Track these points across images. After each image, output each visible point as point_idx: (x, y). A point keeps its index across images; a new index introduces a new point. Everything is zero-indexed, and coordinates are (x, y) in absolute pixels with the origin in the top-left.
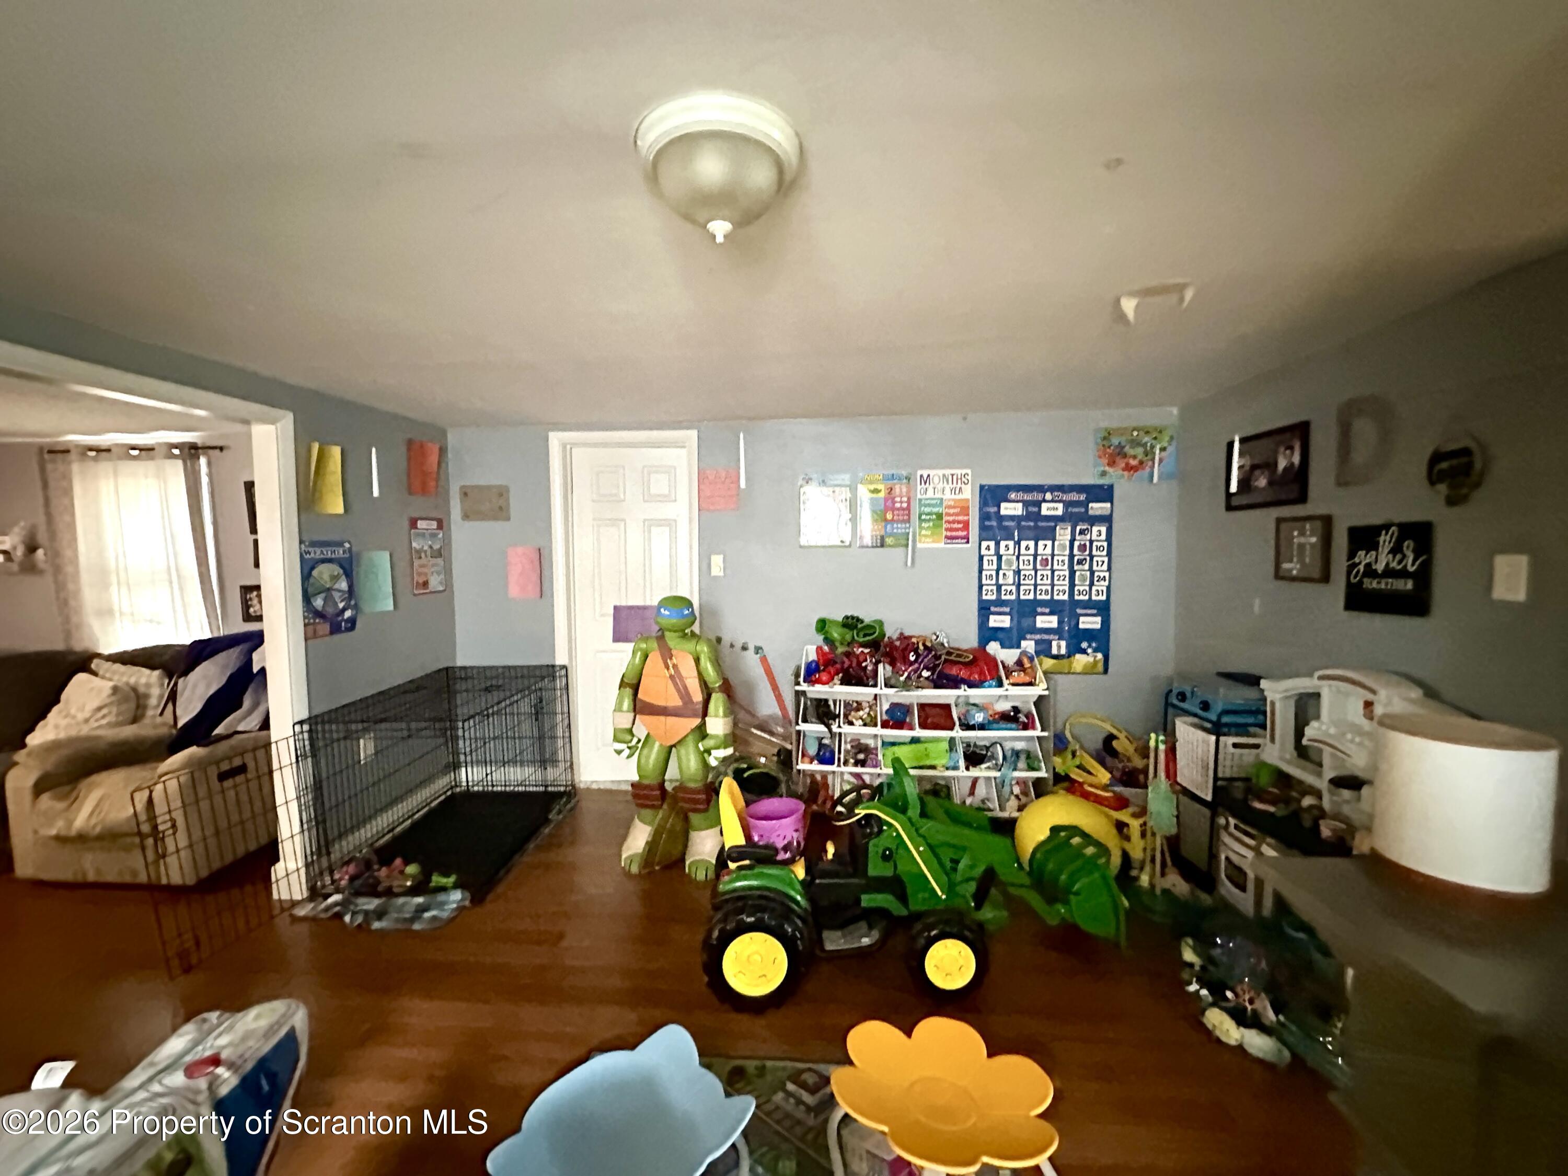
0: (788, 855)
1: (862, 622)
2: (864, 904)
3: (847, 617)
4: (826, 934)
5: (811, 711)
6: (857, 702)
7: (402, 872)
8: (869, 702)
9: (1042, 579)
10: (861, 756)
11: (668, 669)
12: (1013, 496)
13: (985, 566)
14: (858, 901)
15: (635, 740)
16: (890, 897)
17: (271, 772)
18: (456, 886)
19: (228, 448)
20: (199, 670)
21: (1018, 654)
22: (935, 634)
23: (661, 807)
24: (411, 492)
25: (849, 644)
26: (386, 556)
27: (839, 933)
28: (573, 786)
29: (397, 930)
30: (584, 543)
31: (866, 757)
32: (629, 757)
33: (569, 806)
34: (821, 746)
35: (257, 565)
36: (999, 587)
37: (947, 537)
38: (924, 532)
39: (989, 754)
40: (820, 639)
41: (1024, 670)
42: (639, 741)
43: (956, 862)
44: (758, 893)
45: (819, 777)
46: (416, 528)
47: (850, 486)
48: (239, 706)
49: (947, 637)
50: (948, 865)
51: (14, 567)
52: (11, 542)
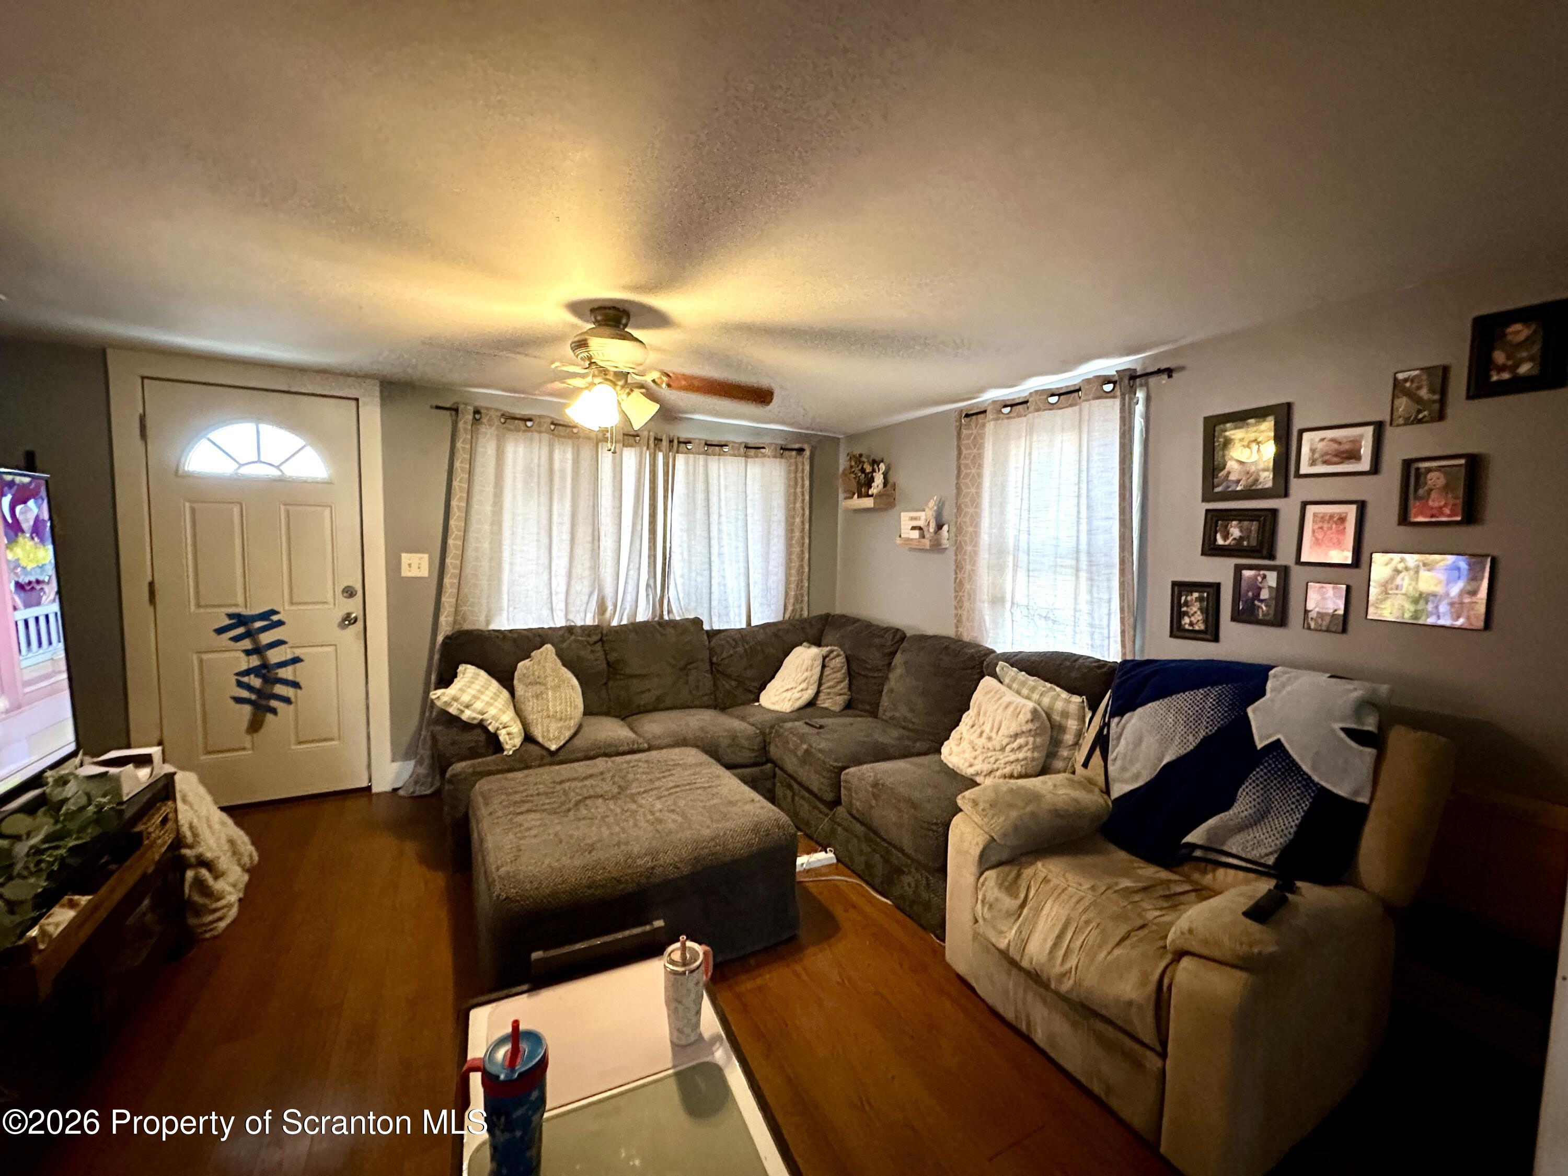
19: (1180, 368)
20: (1141, 711)
51: (927, 543)
52: (925, 517)
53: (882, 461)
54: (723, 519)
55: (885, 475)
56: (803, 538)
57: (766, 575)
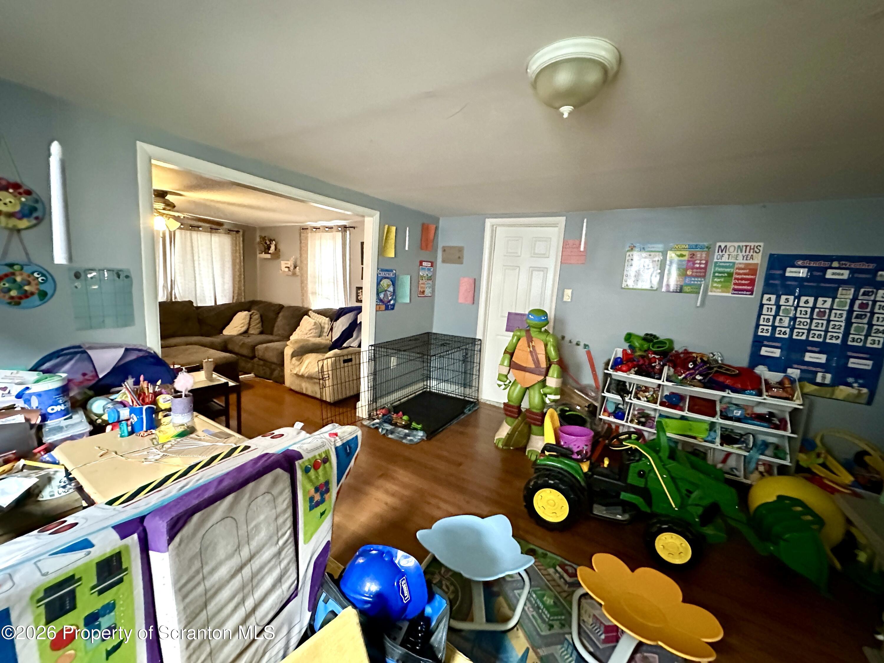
0: (579, 457)
1: (658, 338)
2: (621, 497)
3: (647, 334)
4: (595, 506)
5: (613, 386)
6: (645, 387)
7: (401, 418)
8: (654, 389)
9: (816, 326)
10: (643, 420)
11: (529, 347)
12: (800, 263)
13: (765, 311)
14: (619, 494)
15: (508, 381)
16: (641, 500)
17: (360, 364)
18: (421, 430)
19: (357, 227)
20: (340, 319)
21: (782, 377)
22: (712, 353)
23: (517, 418)
24: (422, 248)
25: (645, 351)
26: (408, 277)
27: (604, 508)
28: (478, 400)
29: (397, 440)
30: (497, 278)
31: (647, 420)
32: (504, 389)
33: (475, 409)
34: (617, 408)
35: (362, 279)
36: (774, 328)
37: (735, 290)
38: (715, 285)
39: (743, 439)
40: (626, 346)
41: (784, 388)
42: (510, 382)
43: (690, 492)
44: (559, 470)
45: (613, 426)
46: (422, 266)
47: (662, 252)
48: (352, 337)
49: (722, 356)
50: (684, 492)
51: (290, 273)
52: (290, 264)
53: (274, 240)
54: (201, 259)
55: (276, 246)
56: (240, 268)
57: (224, 283)
